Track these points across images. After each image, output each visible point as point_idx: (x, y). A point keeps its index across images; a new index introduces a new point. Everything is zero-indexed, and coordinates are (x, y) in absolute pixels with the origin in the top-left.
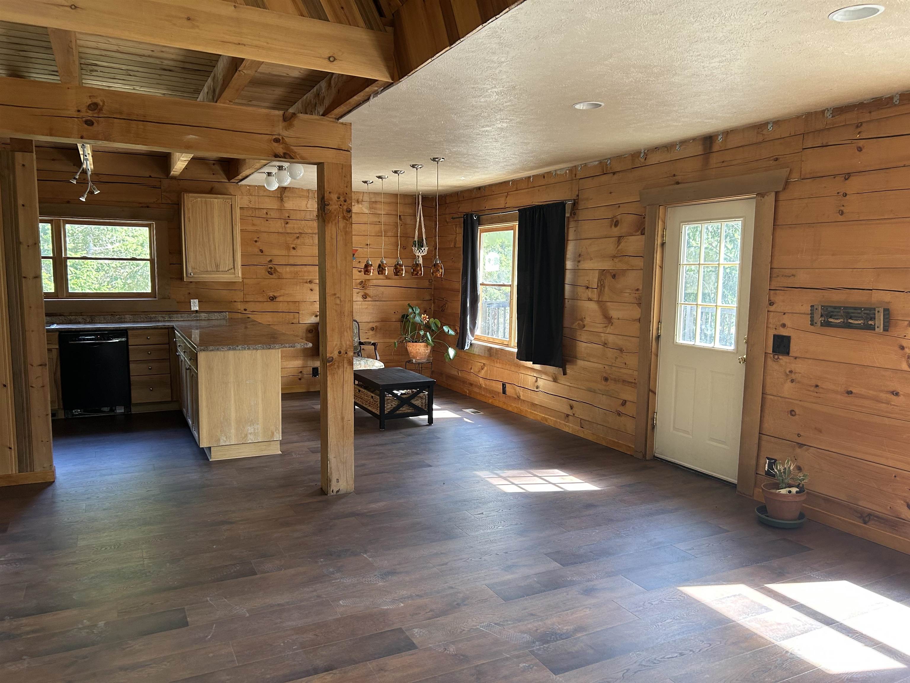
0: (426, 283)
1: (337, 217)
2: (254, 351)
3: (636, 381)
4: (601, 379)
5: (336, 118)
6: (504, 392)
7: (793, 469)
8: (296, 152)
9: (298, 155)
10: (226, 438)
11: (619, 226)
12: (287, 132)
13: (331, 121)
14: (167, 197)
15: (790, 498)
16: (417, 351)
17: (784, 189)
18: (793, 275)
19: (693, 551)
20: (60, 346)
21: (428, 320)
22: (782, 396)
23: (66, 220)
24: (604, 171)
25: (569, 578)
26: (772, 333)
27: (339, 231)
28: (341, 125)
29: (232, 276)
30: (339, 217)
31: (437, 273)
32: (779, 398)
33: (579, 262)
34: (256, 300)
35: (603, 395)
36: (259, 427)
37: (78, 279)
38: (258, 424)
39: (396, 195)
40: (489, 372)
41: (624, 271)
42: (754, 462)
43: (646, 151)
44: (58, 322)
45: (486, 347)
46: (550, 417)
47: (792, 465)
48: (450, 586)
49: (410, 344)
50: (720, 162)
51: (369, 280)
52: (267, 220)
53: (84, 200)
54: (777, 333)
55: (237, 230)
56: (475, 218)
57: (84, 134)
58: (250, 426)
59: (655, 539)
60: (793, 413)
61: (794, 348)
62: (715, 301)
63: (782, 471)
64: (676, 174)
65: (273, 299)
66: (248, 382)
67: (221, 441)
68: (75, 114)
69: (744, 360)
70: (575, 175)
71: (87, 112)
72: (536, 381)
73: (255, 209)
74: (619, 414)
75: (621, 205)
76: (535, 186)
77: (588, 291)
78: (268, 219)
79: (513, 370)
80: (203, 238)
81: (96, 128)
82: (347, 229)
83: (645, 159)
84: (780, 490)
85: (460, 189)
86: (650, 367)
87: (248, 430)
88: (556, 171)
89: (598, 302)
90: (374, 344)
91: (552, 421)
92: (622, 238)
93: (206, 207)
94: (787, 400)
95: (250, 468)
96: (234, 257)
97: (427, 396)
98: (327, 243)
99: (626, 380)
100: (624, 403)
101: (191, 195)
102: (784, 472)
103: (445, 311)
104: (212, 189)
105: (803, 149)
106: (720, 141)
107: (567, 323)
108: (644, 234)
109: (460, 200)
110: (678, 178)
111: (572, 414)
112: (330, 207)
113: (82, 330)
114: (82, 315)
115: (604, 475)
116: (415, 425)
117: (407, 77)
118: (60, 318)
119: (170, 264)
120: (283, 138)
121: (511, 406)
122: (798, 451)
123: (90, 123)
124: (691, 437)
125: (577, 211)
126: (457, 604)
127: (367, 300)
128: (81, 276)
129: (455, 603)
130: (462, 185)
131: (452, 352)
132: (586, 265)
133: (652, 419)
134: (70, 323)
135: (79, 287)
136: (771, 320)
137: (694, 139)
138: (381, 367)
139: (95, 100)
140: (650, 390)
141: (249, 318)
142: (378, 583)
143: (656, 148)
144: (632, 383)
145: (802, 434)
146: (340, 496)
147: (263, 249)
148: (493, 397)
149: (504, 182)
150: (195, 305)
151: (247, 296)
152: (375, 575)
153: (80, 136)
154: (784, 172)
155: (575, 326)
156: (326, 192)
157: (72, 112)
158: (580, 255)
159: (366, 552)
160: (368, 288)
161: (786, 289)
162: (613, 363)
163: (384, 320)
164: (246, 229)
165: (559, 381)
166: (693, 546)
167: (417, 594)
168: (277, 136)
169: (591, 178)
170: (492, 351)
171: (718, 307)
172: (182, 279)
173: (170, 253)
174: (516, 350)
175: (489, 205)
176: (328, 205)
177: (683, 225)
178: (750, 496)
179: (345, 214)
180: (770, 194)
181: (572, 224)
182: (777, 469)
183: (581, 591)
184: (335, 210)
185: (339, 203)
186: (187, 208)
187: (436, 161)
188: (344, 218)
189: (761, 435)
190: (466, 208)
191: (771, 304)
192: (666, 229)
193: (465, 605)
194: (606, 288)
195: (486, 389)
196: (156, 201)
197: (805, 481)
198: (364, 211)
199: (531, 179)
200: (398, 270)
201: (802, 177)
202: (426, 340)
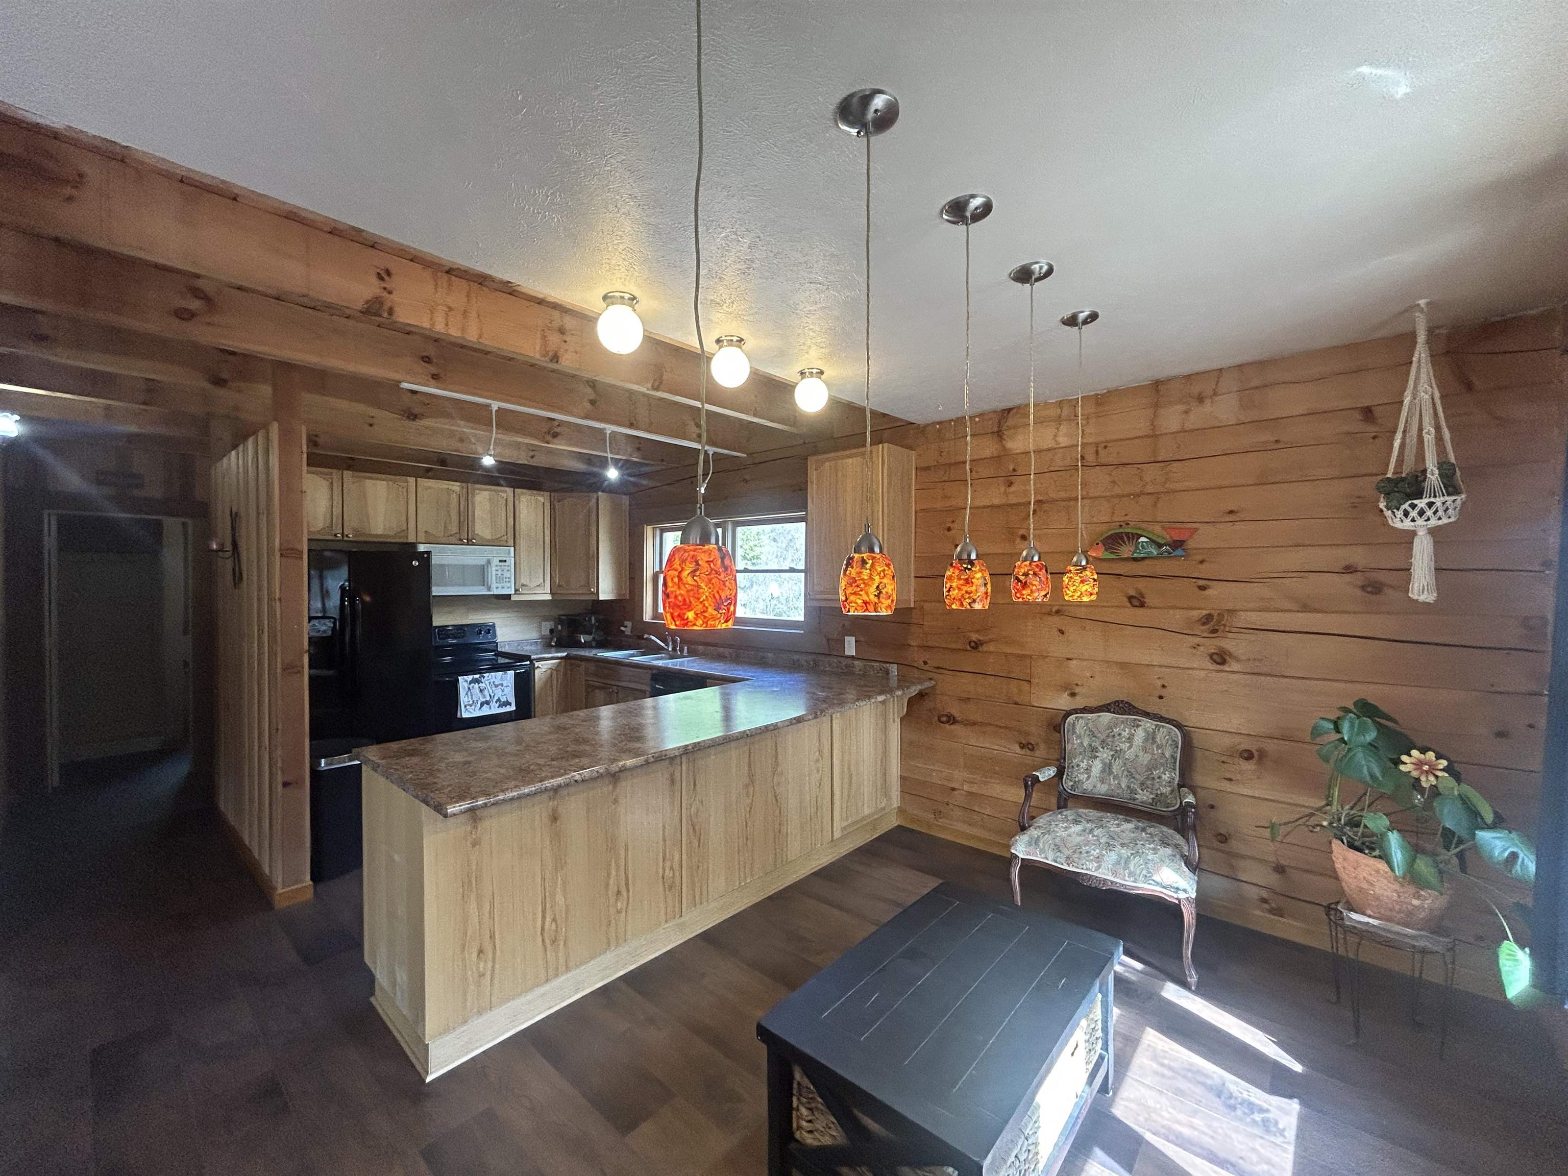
16: (1364, 882)
23: (732, 522)
34: (944, 646)
65: (976, 646)
73: (950, 465)
101: (815, 458)
127: (1225, 667)
150: (850, 647)
151: (929, 637)
160: (1230, 635)
163: (1284, 736)
164: (932, 508)
186: (811, 481)
198: (1221, 421)
202: (1385, 857)
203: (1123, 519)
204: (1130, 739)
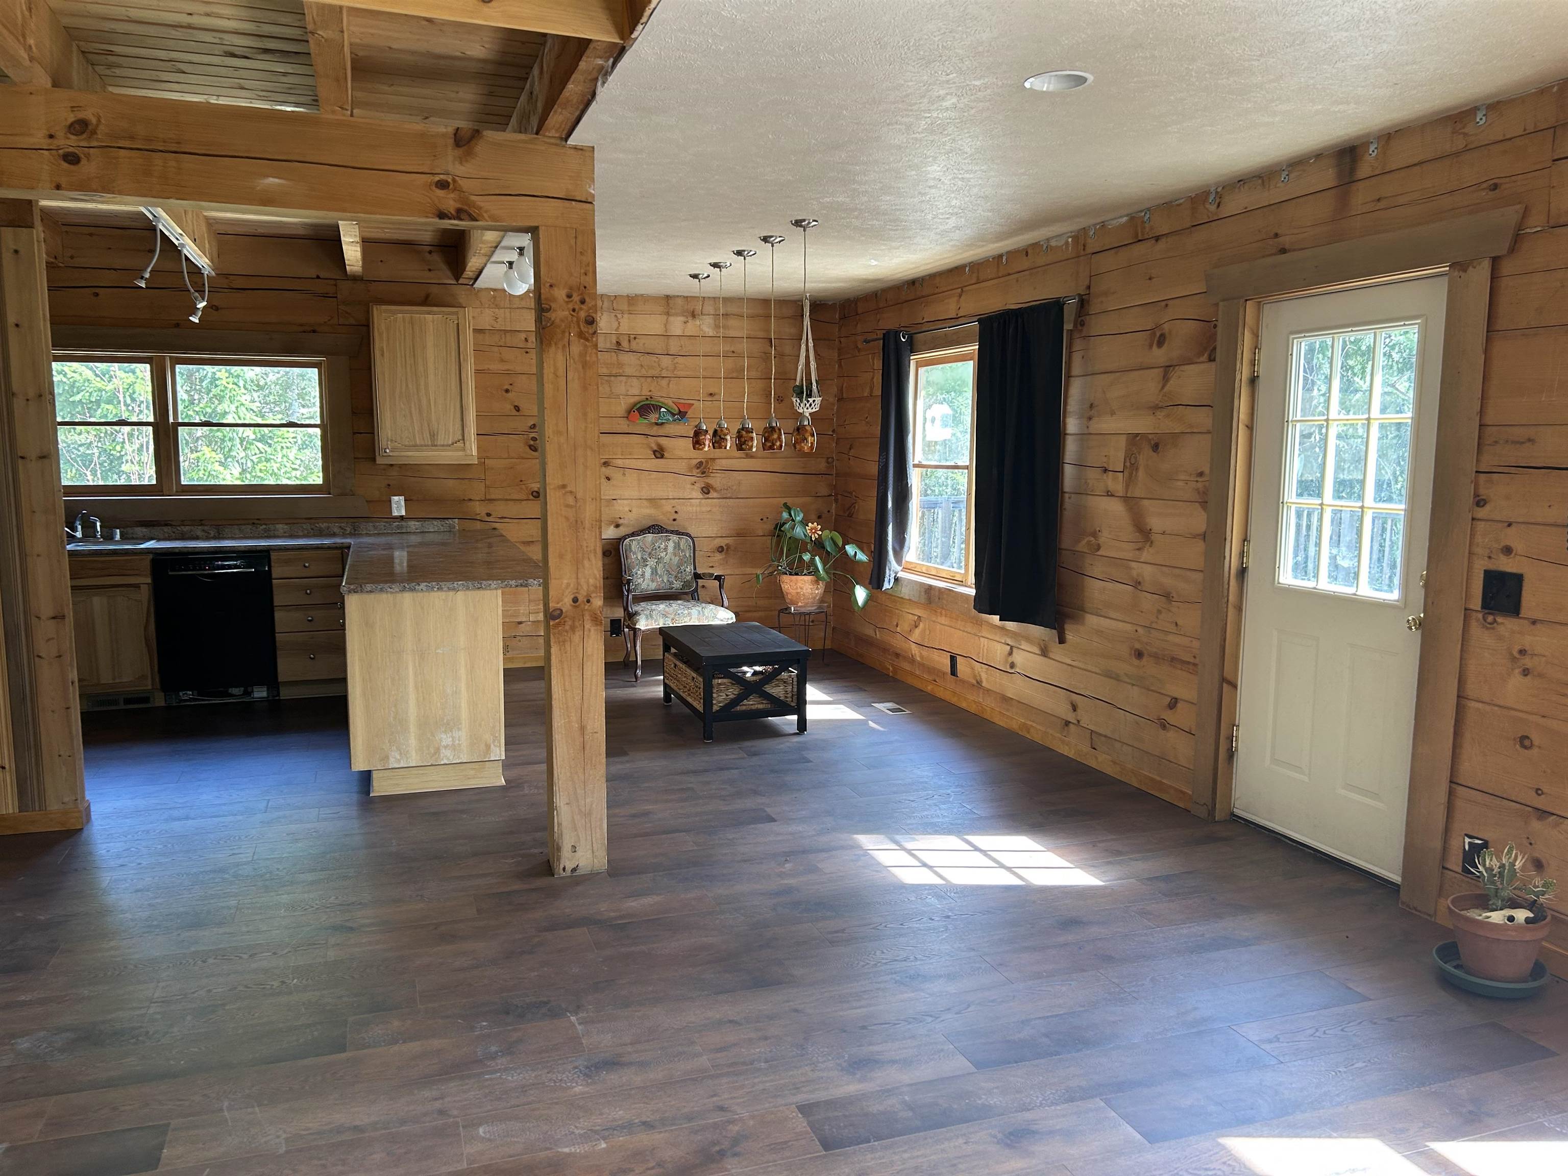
0: (822, 465)
1: (567, 334)
2: (451, 593)
3: (1197, 661)
4: (1130, 655)
5: (561, 139)
6: (954, 672)
7: (1523, 869)
8: (481, 208)
9: (486, 212)
10: (401, 754)
11: (1166, 345)
12: (463, 168)
13: (553, 144)
14: (347, 313)
15: (1510, 932)
16: (799, 590)
17: (1512, 250)
18: (1530, 440)
19: (1277, 1044)
20: (154, 579)
21: (820, 533)
22: (1502, 704)
23: (177, 358)
24: (1137, 235)
25: (980, 1099)
26: (1480, 566)
27: (572, 361)
28: (572, 151)
29: (461, 453)
30: (570, 333)
31: (803, 444)
32: (1496, 708)
33: (1090, 419)
34: (509, 497)
35: (1133, 685)
36: (462, 735)
37: (267, 462)
38: (459, 729)
39: (765, 302)
40: (927, 632)
41: (1175, 437)
42: (1438, 844)
43: (1219, 190)
44: (161, 536)
45: (922, 584)
46: (1034, 725)
47: (1520, 858)
48: (720, 1103)
49: (786, 578)
50: (1373, 201)
51: (714, 459)
52: (527, 352)
53: (197, 321)
54: (1492, 566)
55: (468, 370)
56: (904, 340)
57: (63, 181)
58: (445, 732)
59: (1196, 1009)
60: (1527, 743)
61: (1529, 599)
62: (1361, 497)
63: (1496, 870)
64: (1279, 232)
65: (538, 495)
66: (439, 651)
67: (392, 760)
68: (44, 143)
69: (1420, 624)
70: (1084, 246)
71: (68, 138)
72: (1011, 653)
73: (506, 331)
74: (1164, 725)
75: (1170, 302)
76: (1010, 272)
77: (1107, 476)
78: (528, 350)
79: (969, 630)
80: (407, 386)
81: (89, 168)
82: (588, 358)
83: (1218, 206)
84: (1488, 914)
85: (879, 286)
86: (1225, 632)
87: (441, 740)
88: (1048, 240)
89: (1126, 499)
90: (718, 578)
91: (1038, 733)
92: (1172, 368)
93: (413, 328)
94: (1513, 713)
95: (434, 814)
96: (462, 420)
97: (795, 679)
98: (546, 385)
99: (1178, 657)
100: (1173, 703)
101: (384, 307)
102: (1501, 874)
103: (854, 516)
104: (427, 296)
105: (1554, 161)
106: (1374, 154)
107: (1066, 541)
108: (1214, 360)
109: (881, 305)
110: (1285, 241)
111: (1075, 722)
112: (552, 315)
113: (190, 550)
114: (201, 525)
115: (1119, 853)
116: (774, 733)
117: (640, 27)
118: (166, 529)
119: (354, 433)
120: (454, 181)
121: (965, 699)
122: (1536, 825)
123: (72, 159)
124: (1306, 779)
125: (1088, 317)
126: (718, 1152)
127: (710, 496)
128: (272, 457)
129: (717, 1148)
130: (880, 277)
131: (861, 594)
132: (1106, 424)
133: (1228, 738)
134: (183, 538)
135: (271, 475)
136: (1479, 539)
137: (1318, 155)
138: (730, 622)
139: (81, 115)
140: (1224, 680)
141: (495, 529)
142: (573, 1087)
143: (1239, 181)
144: (1188, 663)
145: (1545, 790)
146: (578, 879)
147: (521, 406)
148: (935, 681)
149: (956, 268)
150: (398, 505)
151: (492, 490)
152: (576, 1068)
153: (54, 185)
154: (1510, 214)
155: (1082, 546)
156: (544, 285)
157: (38, 138)
158: (1091, 406)
159: (578, 1009)
160: (714, 475)
161: (1513, 470)
162: (1152, 622)
163: (741, 534)
164: (489, 369)
165: (1051, 655)
166: (1276, 1033)
167: (644, 1119)
168: (442, 176)
169: (1113, 251)
170: (932, 592)
171: (1365, 510)
172: (374, 459)
173: (353, 413)
174: (972, 592)
175: (929, 313)
176: (548, 310)
177: (1294, 339)
178: (1429, 915)
179: (582, 328)
180: (1480, 264)
181: (1078, 345)
182: (1484, 866)
183: (1000, 1136)
184: (562, 321)
185: (571, 306)
186: (378, 329)
187: (801, 226)
188: (581, 335)
189: (1454, 786)
190: (889, 322)
191: (1480, 502)
192: (1260, 349)
193: (735, 1155)
194: (1141, 473)
195: (922, 665)
196: (329, 320)
197: (1547, 896)
198: (705, 333)
199: (1004, 258)
200: (743, 440)
201: (1552, 223)
202: (815, 572)
203: (649, 394)
204: (666, 549)
